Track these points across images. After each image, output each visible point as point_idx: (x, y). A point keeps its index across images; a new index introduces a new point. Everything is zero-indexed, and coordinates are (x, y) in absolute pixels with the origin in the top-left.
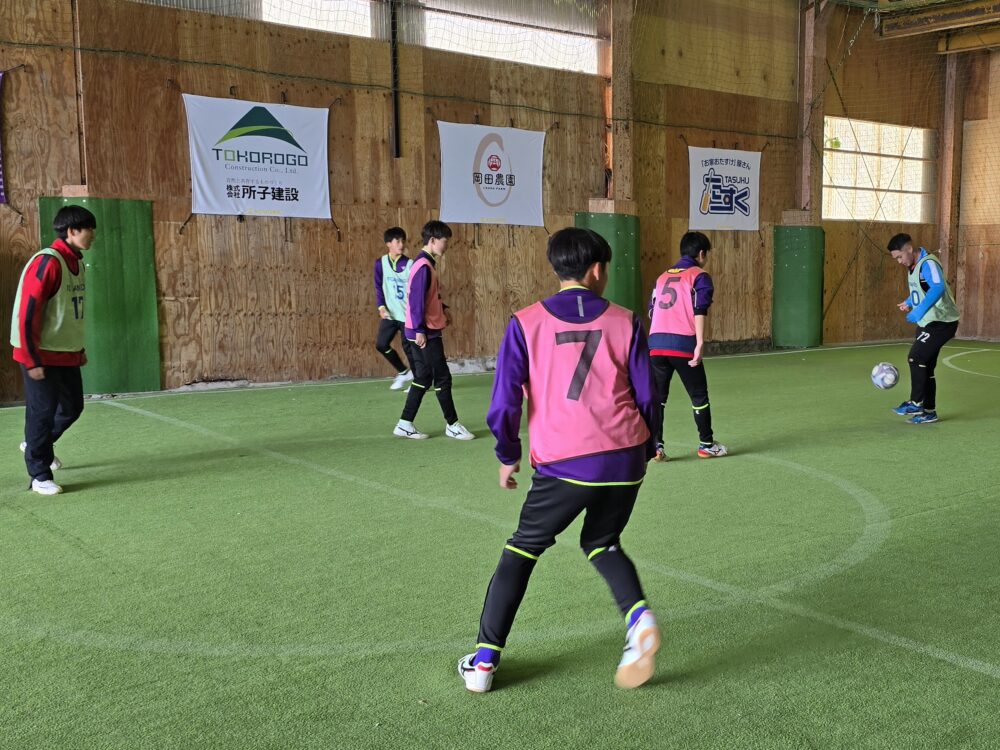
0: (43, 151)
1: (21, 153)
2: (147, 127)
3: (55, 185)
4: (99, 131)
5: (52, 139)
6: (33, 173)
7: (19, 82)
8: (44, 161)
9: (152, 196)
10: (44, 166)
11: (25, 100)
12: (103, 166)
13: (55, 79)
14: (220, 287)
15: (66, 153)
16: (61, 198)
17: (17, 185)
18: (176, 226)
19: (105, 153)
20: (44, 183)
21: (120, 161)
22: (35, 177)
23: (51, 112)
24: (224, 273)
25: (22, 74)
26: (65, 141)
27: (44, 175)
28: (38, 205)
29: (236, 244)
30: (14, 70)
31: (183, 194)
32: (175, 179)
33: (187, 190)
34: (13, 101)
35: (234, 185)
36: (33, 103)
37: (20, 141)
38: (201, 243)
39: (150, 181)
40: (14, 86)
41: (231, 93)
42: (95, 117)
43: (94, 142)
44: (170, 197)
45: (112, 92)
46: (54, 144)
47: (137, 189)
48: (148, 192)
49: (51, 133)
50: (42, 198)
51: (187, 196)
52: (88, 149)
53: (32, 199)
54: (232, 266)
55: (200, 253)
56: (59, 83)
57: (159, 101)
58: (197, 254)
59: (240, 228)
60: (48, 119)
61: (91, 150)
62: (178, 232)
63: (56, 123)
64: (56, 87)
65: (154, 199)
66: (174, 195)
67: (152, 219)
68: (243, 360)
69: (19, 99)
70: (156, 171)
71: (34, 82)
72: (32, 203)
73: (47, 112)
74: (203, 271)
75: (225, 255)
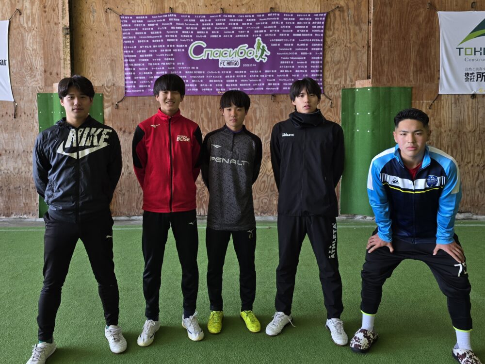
0: (346, 60)
1: (334, 62)
2: (412, 37)
3: (351, 81)
4: (381, 43)
5: (352, 52)
6: (339, 74)
7: (335, 18)
8: (346, 66)
9: (413, 83)
10: (346, 69)
11: (338, 28)
12: (382, 66)
13: (356, 13)
14: (455, 146)
15: (360, 60)
16: (355, 89)
17: (330, 82)
18: (427, 104)
19: (384, 57)
20: (346, 80)
21: (393, 62)
22: (341, 77)
23: (352, 34)
24: (459, 136)
25: (337, 13)
26: (359, 52)
27: (346, 75)
28: (341, 94)
29: (468, 115)
30: (333, 11)
31: (434, 82)
32: (429, 72)
33: (436, 78)
34: (331, 30)
35: (470, 72)
36: (342, 30)
37: (333, 54)
38: (443, 115)
39: (412, 74)
40: (332, 20)
41: (472, 7)
42: (379, 34)
43: (378, 51)
44: (424, 85)
45: (391, 16)
46: (352, 55)
47: (403, 79)
48: (410, 81)
49: (351, 48)
50: (344, 90)
51: (436, 82)
52: (373, 56)
53: (338, 90)
54: (465, 130)
55: (443, 122)
56: (358, 15)
57: (421, 19)
58: (440, 123)
59: (472, 104)
60: (350, 40)
61: (375, 56)
62: (428, 107)
63: (354, 41)
64: (356, 18)
65: (413, 86)
66: (427, 82)
67: (411, 100)
68: (469, 198)
69: (334, 29)
70: (416, 67)
71: (343, 16)
72: (338, 93)
73: (350, 35)
74: (444, 135)
75: (460, 123)
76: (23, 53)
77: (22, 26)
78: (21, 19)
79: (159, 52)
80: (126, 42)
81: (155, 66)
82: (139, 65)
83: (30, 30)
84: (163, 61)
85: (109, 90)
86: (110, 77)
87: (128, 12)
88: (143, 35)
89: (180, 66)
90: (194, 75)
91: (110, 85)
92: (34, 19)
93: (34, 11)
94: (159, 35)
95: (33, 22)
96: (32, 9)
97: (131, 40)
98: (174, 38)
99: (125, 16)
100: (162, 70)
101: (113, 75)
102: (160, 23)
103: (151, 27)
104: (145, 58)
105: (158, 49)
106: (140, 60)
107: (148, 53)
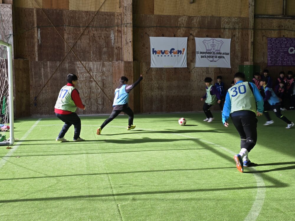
76: (235, 50)
77: (235, 41)
78: (235, 38)
79: (279, 51)
80: (269, 47)
81: (277, 56)
82: (273, 55)
83: (237, 42)
84: (280, 54)
85: (262, 64)
86: (263, 59)
87: (269, 37)
88: (274, 45)
89: (286, 56)
90: (290, 59)
91: (262, 62)
92: (239, 38)
93: (239, 35)
94: (279, 45)
95: (239, 40)
96: (238, 35)
97: (270, 46)
98: (284, 46)
99: (269, 38)
100: (280, 57)
101: (264, 59)
102: (280, 41)
103: (277, 42)
104: (275, 53)
105: (279, 50)
106: (273, 54)
107: (275, 51)
